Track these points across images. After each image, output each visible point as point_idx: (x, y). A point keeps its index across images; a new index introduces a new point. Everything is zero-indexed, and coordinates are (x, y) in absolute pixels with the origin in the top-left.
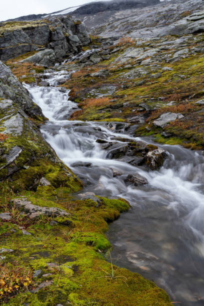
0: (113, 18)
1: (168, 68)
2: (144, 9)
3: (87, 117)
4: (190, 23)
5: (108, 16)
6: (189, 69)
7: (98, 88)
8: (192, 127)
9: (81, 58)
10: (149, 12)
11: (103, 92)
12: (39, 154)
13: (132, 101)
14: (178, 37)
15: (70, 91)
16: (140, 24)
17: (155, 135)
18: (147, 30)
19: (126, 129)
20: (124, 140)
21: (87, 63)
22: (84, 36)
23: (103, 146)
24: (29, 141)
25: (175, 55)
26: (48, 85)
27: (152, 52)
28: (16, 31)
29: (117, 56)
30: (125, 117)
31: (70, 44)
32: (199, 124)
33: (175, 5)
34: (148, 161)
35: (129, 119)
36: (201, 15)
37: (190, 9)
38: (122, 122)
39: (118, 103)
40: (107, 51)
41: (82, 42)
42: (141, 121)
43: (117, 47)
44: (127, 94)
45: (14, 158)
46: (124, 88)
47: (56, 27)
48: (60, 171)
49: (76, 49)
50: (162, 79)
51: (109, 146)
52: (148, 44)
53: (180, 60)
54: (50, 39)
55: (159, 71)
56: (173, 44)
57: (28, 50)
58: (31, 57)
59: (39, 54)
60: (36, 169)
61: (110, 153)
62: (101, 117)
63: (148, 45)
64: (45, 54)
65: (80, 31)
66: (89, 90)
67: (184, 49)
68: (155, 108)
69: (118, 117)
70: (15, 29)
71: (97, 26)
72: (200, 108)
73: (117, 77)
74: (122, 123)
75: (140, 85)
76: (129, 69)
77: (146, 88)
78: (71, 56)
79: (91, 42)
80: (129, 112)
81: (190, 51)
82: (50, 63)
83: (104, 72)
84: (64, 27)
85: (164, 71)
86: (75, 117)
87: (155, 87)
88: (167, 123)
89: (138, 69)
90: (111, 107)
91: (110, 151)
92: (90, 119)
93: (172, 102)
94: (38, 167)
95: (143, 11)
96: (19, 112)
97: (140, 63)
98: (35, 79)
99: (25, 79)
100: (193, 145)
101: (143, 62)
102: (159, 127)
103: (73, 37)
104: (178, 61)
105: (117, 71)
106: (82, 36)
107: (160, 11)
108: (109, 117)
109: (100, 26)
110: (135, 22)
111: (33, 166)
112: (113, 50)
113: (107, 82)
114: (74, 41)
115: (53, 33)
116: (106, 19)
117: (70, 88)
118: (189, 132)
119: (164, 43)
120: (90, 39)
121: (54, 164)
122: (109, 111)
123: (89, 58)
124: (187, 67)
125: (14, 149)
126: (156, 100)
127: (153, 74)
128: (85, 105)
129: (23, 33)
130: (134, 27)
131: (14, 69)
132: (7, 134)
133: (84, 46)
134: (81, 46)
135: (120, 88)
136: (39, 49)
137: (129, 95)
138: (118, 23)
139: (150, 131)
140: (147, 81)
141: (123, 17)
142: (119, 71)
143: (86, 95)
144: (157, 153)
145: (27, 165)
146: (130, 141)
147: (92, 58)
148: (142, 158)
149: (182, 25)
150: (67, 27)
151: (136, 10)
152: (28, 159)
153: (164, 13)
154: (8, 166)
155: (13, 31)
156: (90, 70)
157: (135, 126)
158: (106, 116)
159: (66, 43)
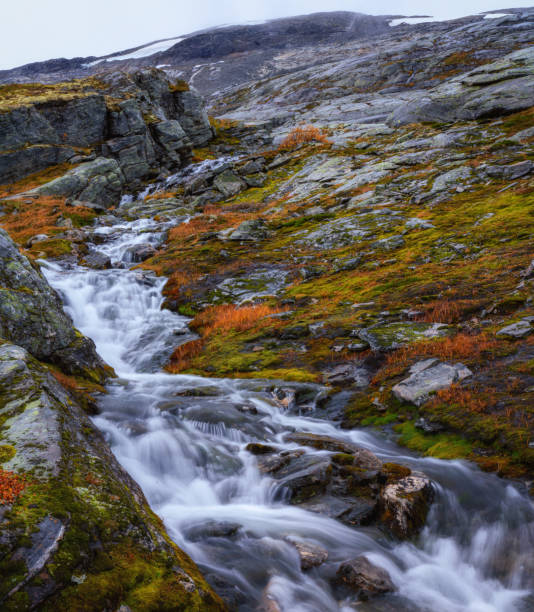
0: (270, 67)
1: (419, 221)
2: (349, 46)
3: (216, 364)
4: (469, 92)
5: (257, 64)
6: (475, 227)
7: (238, 275)
8: (496, 407)
9: (190, 182)
10: (361, 55)
11: (255, 286)
12: (109, 530)
13: (331, 320)
14: (440, 128)
15: (164, 282)
16: (340, 83)
17: (399, 426)
18: (358, 101)
19: (321, 404)
20: (319, 444)
21: (205, 195)
22: (197, 123)
23: (267, 465)
24: (82, 490)
25: (438, 185)
26: (108, 265)
27: (374, 170)
28: (19, 110)
29: (283, 177)
30: (318, 366)
31: (160, 144)
32: (512, 399)
33: (427, 35)
34: (388, 514)
35: (326, 374)
36: (498, 71)
37: (466, 47)
38: (309, 381)
39: (295, 324)
40: (258, 162)
41: (192, 137)
42: (360, 381)
43: (283, 152)
44: (318, 294)
45: (46, 556)
46: (308, 277)
47: (124, 98)
48: (165, 576)
49: (176, 157)
50: (407, 254)
51: (282, 465)
52: (364, 144)
53: (450, 199)
54: (108, 131)
55: (397, 228)
56: (428, 147)
57: (52, 160)
58: (58, 180)
59: (80, 172)
60: (104, 581)
61: (285, 485)
62: (254, 364)
63: (364, 148)
64: (96, 172)
65: (187, 110)
66: (217, 282)
67: (459, 166)
68: (394, 345)
69: (298, 366)
70: (16, 107)
71: (228, 89)
72: (513, 347)
73: (288, 244)
74: (311, 386)
75: (351, 268)
76: (320, 219)
77: (366, 278)
78: (164, 175)
79: (214, 138)
80: (324, 352)
81: (474, 173)
82: (109, 197)
83: (254, 228)
84: (143, 99)
85: (410, 230)
86: (183, 364)
87: (391, 276)
88: (430, 394)
89: (342, 220)
90: (276, 334)
91: (285, 480)
92: (223, 368)
93: (437, 326)
94: (108, 574)
95: (347, 51)
96: (45, 389)
97: (345, 202)
98: (73, 246)
99: (44, 244)
100: (501, 462)
101: (354, 199)
102: (407, 403)
103: (168, 126)
104: (444, 202)
105: (287, 226)
106: (190, 121)
107: (389, 51)
108: (274, 365)
109: (236, 89)
110: (327, 78)
111: (97, 573)
112: (271, 160)
113: (261, 259)
114: (170, 137)
115: (116, 115)
116: (251, 71)
117: (167, 273)
118: (488, 423)
119: (405, 144)
120: (212, 129)
121: (148, 556)
122: (274, 346)
123: (210, 181)
124: (469, 220)
125: (43, 526)
126: (395, 317)
127: (383, 239)
128: (209, 324)
129: (38, 115)
130: (325, 91)
131: (14, 214)
132: (21, 470)
133: (195, 147)
134: (189, 149)
135: (298, 275)
136: (79, 157)
137: (324, 297)
138: (283, 81)
139: (383, 411)
140: (368, 259)
141: (295, 66)
142: (291, 225)
143: (208, 296)
144: (409, 489)
145: (80, 574)
146: (335, 449)
147: (219, 183)
148: (372, 504)
149: (450, 96)
150: (152, 98)
151: (327, 49)
152: (82, 554)
153: (399, 57)
154: (31, 583)
155: (11, 112)
156: (215, 221)
157: (346, 394)
158: (267, 362)
159: (149, 143)
